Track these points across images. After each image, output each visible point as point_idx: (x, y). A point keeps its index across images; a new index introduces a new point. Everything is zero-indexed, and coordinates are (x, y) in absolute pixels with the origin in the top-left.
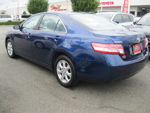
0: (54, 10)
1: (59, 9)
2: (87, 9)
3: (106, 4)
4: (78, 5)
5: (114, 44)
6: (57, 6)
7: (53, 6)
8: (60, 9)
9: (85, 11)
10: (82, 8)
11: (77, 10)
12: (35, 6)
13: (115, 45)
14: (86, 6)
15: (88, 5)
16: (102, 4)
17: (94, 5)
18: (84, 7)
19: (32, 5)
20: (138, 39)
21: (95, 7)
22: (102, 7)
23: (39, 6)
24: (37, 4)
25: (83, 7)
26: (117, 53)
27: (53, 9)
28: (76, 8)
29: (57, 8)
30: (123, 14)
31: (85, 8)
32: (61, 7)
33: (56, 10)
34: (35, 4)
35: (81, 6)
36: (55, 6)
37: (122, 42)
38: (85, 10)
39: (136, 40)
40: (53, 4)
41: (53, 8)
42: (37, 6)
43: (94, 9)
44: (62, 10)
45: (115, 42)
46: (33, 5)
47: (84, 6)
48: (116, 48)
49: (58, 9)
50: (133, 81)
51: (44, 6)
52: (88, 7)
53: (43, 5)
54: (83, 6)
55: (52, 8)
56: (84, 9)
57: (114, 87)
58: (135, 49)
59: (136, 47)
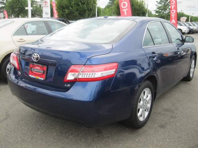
58: (33, 69)
59: (36, 67)
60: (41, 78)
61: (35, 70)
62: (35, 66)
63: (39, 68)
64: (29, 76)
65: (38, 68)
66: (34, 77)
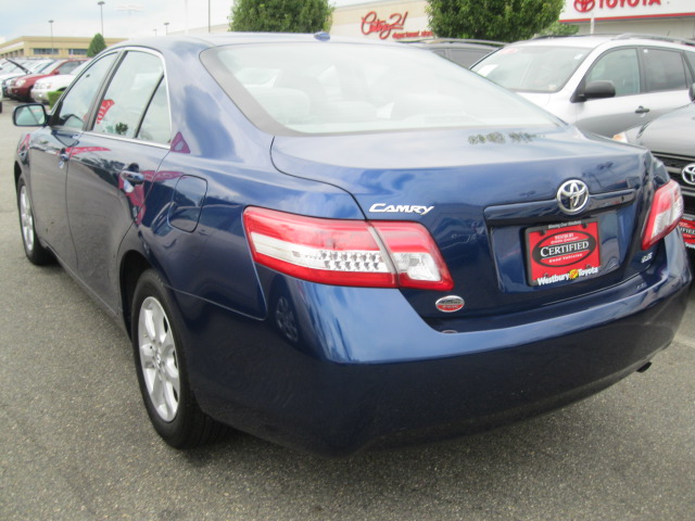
0: (375, 35)
1: (398, 32)
2: (503, 26)
3: (622, 5)
4: (457, 9)
5: (366, 220)
6: (392, 17)
7: (371, 18)
8: (404, 31)
9: (493, 39)
10: (477, 21)
11: (454, 30)
12: (263, 15)
13: (371, 229)
14: (497, 14)
15: (508, 8)
16: (601, 6)
17: (536, 5)
18: (486, 16)
19: (252, 11)
20: (567, 188)
21: (544, 19)
22: (592, 21)
23: (282, 17)
24: (276, 7)
25: (481, 18)
26: (388, 275)
27: (371, 31)
28: (449, 25)
29: (389, 28)
30: (649, 48)
31: (490, 20)
32: (407, 20)
33: (384, 34)
34: (267, 7)
35: (472, 12)
36: (381, 17)
37: (427, 210)
38: (492, 30)
39: (555, 197)
40: (372, 10)
41: (371, 27)
42: (273, 16)
43: (535, 25)
44: (416, 35)
45: (372, 209)
46: (258, 13)
47: (486, 12)
48: (378, 249)
49: (393, 32)
50: (586, 435)
51: (305, 17)
52: (507, 17)
53: (304, 10)
54: (481, 14)
55: (367, 28)
56: (486, 28)
57: (440, 468)
58: (546, 252)
59: (558, 238)
60: (589, 267)
61: (557, 251)
62: (552, 237)
63: (571, 235)
64: (537, 286)
65: (569, 237)
66: (561, 278)
